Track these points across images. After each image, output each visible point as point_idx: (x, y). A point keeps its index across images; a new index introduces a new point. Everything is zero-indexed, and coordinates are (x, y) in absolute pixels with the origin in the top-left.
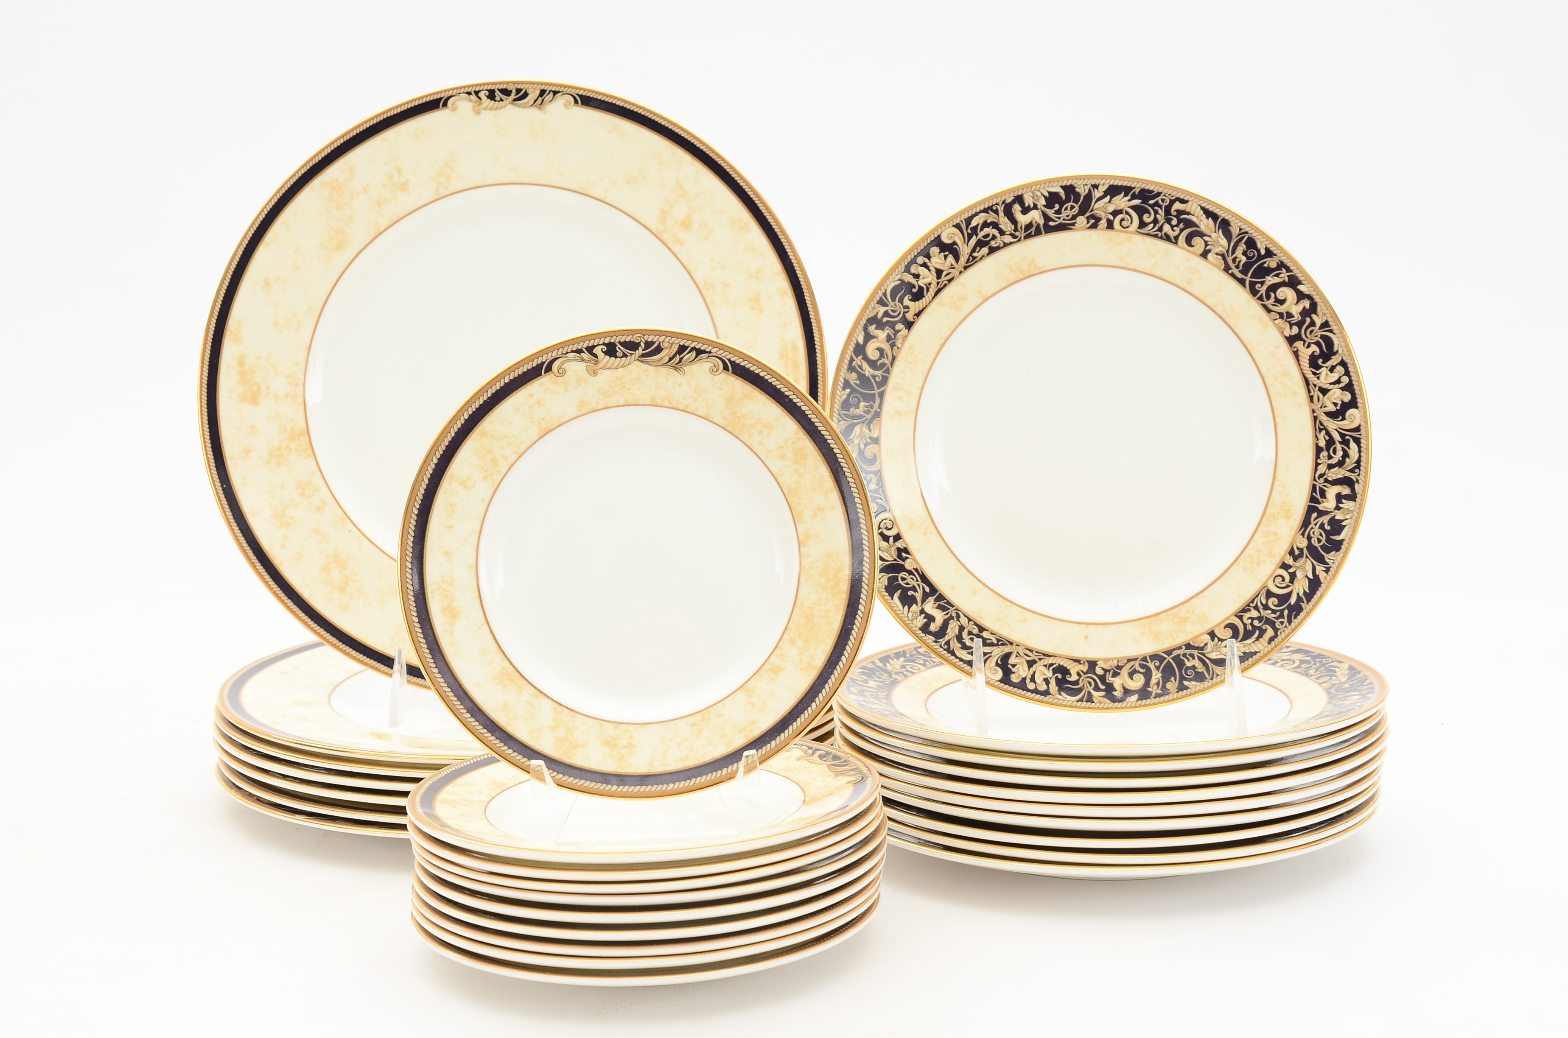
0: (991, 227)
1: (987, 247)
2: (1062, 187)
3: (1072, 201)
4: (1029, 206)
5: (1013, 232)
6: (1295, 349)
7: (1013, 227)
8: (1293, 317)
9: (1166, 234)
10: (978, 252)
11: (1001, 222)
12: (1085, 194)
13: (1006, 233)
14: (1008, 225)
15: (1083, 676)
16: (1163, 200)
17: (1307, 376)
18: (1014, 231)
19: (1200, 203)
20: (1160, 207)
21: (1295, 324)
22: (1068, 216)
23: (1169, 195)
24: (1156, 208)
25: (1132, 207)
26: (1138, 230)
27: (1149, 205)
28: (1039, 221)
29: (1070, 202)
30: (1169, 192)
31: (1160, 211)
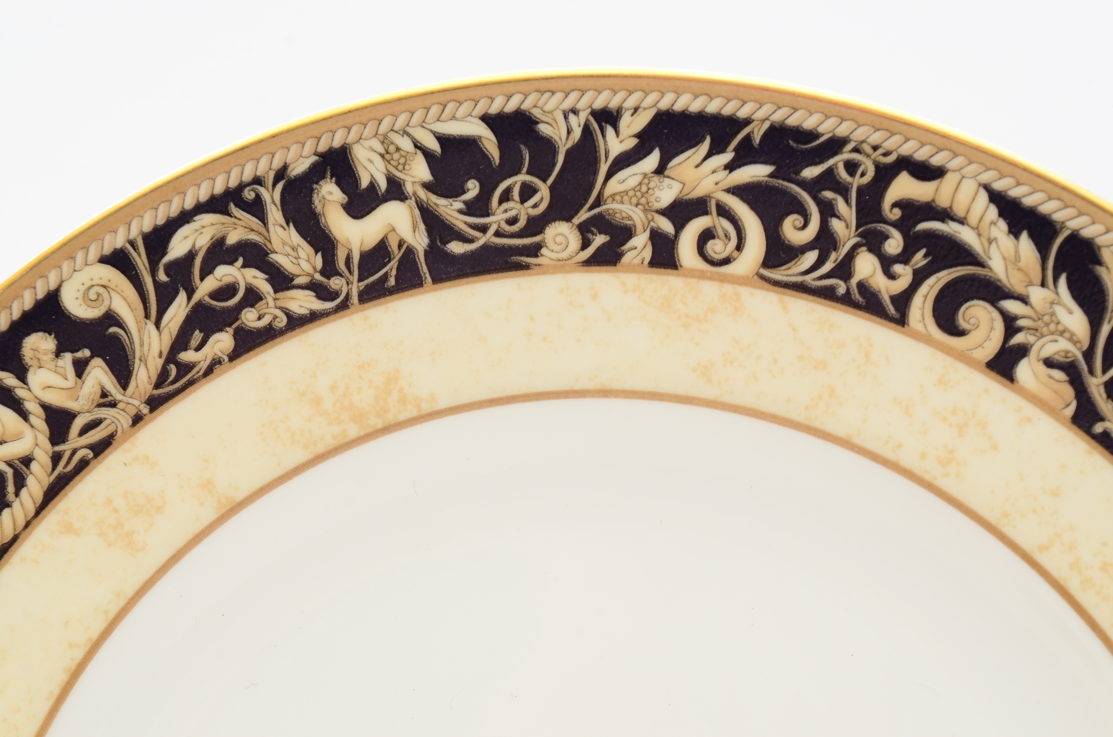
0: (240, 261)
1: (230, 330)
2: (486, 119)
3: (525, 170)
4: (372, 186)
5: (318, 277)
7: (318, 261)
9: (862, 286)
10: (198, 349)
11: (276, 243)
12: (569, 145)
13: (297, 281)
14: (302, 254)
16: (851, 167)
18: (323, 273)
19: (986, 177)
20: (843, 190)
22: (512, 221)
23: (875, 148)
24: (828, 194)
25: (738, 191)
26: (766, 273)
27: (803, 184)
29: (518, 172)
30: (875, 138)
31: (841, 205)
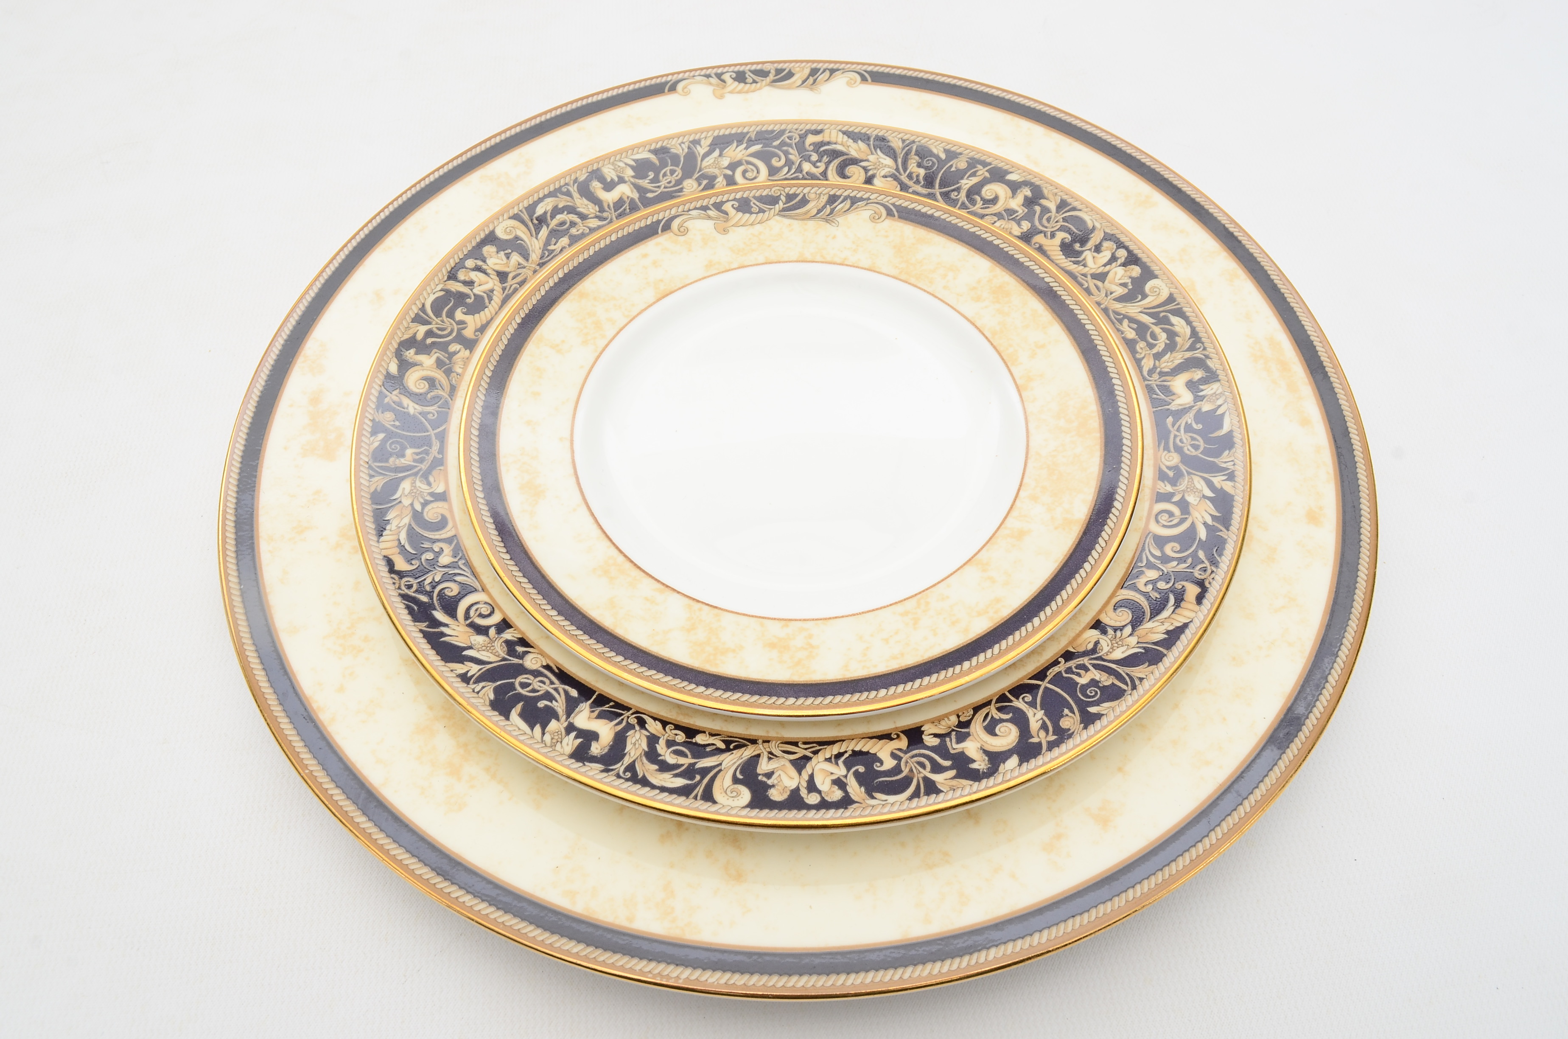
0: (566, 212)
1: (567, 236)
2: (650, 151)
3: (670, 165)
4: (612, 180)
5: (598, 213)
6: (1037, 246)
7: (597, 208)
8: (1017, 212)
10: (555, 245)
11: (578, 204)
12: (684, 154)
13: (590, 216)
14: (589, 207)
15: (905, 757)
16: (790, 137)
17: (1068, 268)
18: (599, 212)
19: (839, 128)
20: (790, 145)
21: (1022, 218)
22: (669, 183)
23: (796, 130)
24: (785, 148)
25: (751, 155)
26: (770, 178)
27: (775, 147)
28: (631, 195)
29: (667, 166)
30: (796, 127)
31: (791, 150)
